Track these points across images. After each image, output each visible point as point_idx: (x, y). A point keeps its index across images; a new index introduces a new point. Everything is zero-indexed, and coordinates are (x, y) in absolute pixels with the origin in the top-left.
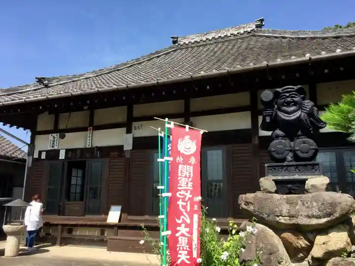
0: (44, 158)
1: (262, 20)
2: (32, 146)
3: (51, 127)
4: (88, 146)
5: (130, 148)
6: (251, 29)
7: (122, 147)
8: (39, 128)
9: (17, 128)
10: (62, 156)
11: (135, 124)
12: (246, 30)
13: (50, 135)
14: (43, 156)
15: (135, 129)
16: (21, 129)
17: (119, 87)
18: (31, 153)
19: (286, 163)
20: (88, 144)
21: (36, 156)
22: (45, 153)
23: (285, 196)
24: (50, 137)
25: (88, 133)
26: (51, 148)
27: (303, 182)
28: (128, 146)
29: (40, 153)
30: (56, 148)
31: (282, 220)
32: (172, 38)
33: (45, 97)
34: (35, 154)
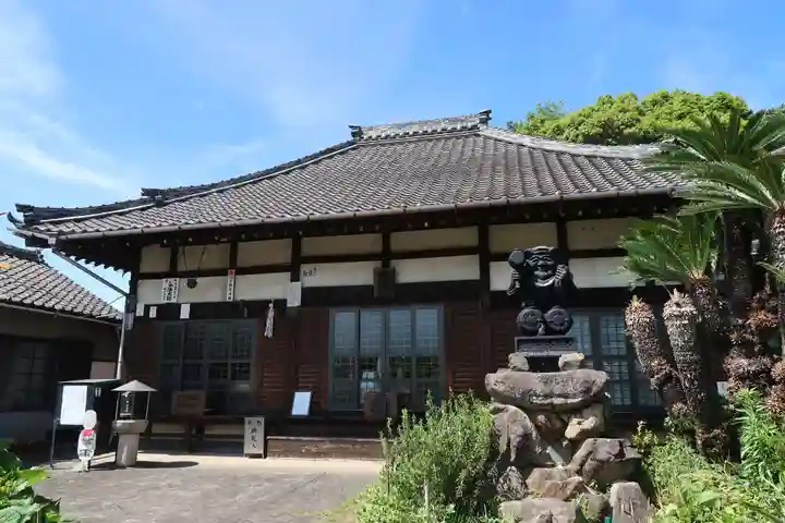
0: (155, 316)
1: (488, 113)
2: (132, 297)
3: (164, 267)
4: (229, 297)
5: (297, 303)
6: (473, 124)
7: (284, 301)
8: (145, 268)
9: (105, 267)
10: (185, 313)
11: (305, 268)
12: (464, 125)
13: (164, 280)
14: (153, 313)
15: (305, 274)
16: (111, 269)
17: (295, 218)
18: (130, 308)
19: (538, 337)
20: (228, 296)
21: (140, 312)
22: (155, 308)
23: (540, 374)
24: (165, 283)
25: (229, 279)
26: (166, 301)
27: (556, 359)
28: (294, 301)
29: (147, 308)
30: (174, 301)
31: (536, 400)
32: (351, 127)
33: (177, 227)
34: (138, 310)
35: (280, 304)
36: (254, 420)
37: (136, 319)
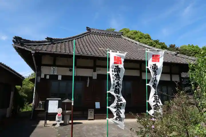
0: (48, 78)
4: (75, 75)
6: (119, 34)
7: (92, 77)
8: (44, 62)
10: (60, 78)
13: (52, 67)
14: (48, 77)
15: (97, 70)
18: (39, 75)
22: (49, 76)
26: (52, 74)
28: (95, 77)
29: (45, 75)
30: (55, 74)
34: (42, 76)
35: (91, 78)
36: (91, 110)
37: (41, 79)
